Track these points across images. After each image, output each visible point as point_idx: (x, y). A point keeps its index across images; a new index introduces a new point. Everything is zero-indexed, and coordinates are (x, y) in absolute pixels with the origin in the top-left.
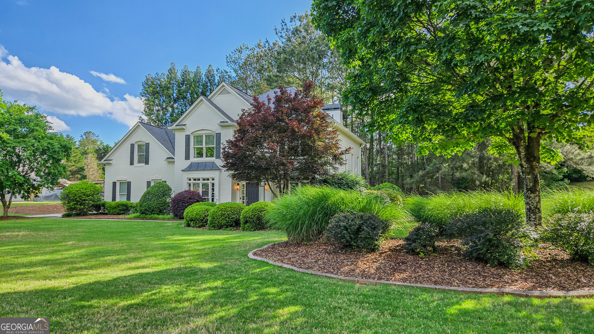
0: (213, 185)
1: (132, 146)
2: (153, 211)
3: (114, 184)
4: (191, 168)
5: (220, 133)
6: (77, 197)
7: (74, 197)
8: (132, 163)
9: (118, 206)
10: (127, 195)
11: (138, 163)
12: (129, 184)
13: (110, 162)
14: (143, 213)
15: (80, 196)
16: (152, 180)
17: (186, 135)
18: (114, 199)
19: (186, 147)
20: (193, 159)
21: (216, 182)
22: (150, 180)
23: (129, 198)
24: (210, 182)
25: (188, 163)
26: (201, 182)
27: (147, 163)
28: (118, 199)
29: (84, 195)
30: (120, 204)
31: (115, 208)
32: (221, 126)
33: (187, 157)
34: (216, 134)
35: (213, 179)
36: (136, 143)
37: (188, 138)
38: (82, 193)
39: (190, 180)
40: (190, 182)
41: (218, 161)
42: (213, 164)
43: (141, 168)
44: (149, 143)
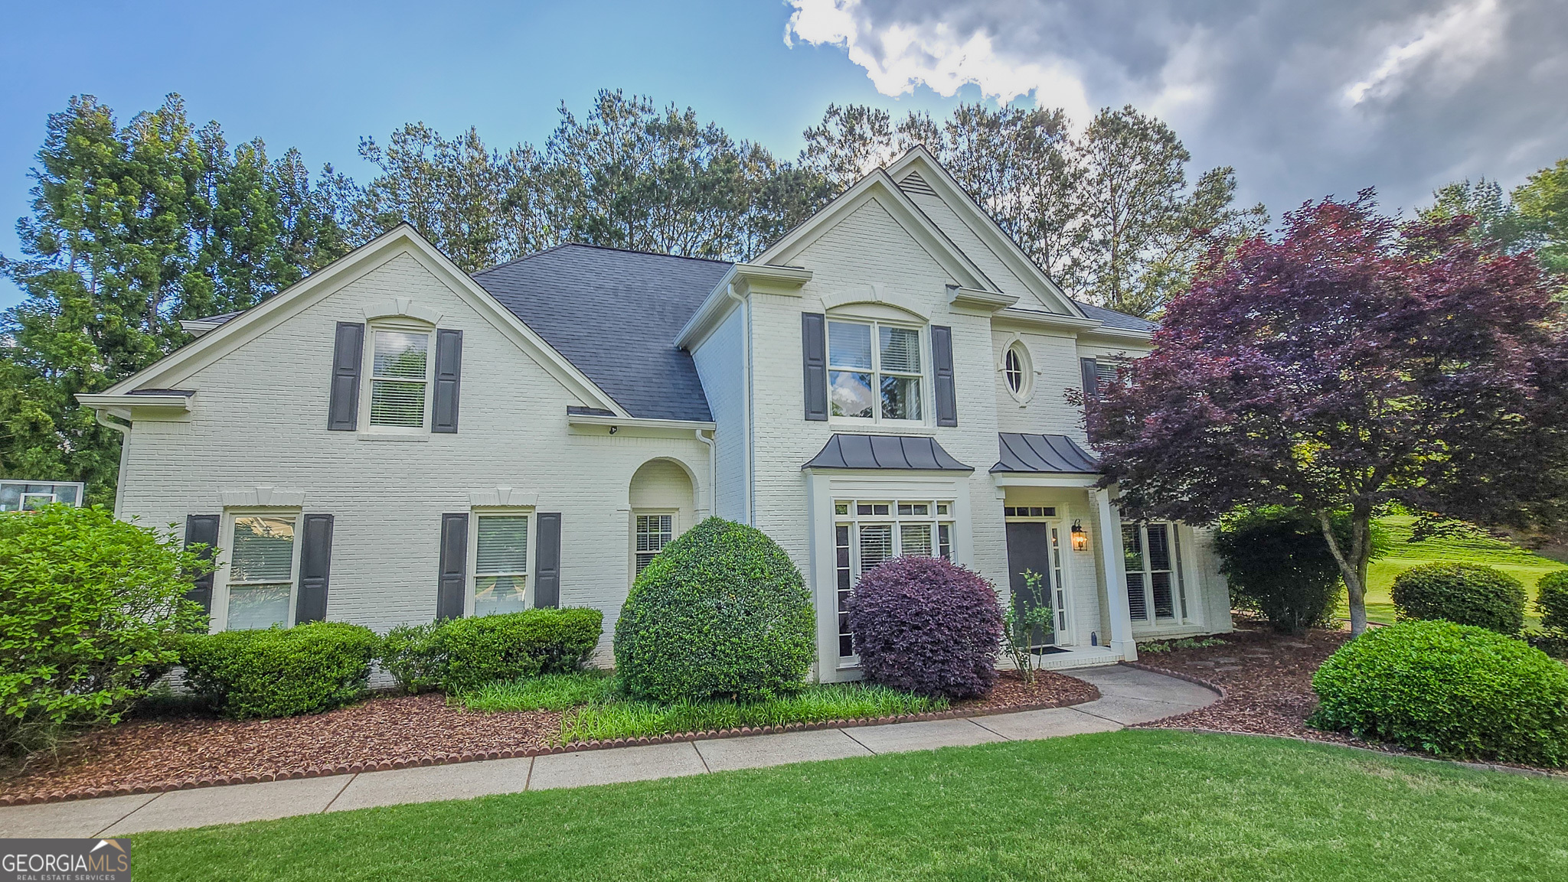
0: (944, 532)
1: (350, 333)
4: (837, 457)
5: (949, 330)
11: (384, 422)
12: (318, 527)
16: (475, 508)
17: (806, 316)
19: (808, 367)
22: (465, 510)
23: (312, 607)
24: (931, 519)
25: (816, 437)
26: (894, 519)
27: (446, 422)
32: (950, 302)
33: (816, 407)
34: (932, 327)
35: (941, 508)
36: (369, 320)
37: (813, 326)
39: (841, 509)
40: (842, 518)
41: (944, 437)
42: (932, 446)
43: (406, 446)
44: (459, 333)
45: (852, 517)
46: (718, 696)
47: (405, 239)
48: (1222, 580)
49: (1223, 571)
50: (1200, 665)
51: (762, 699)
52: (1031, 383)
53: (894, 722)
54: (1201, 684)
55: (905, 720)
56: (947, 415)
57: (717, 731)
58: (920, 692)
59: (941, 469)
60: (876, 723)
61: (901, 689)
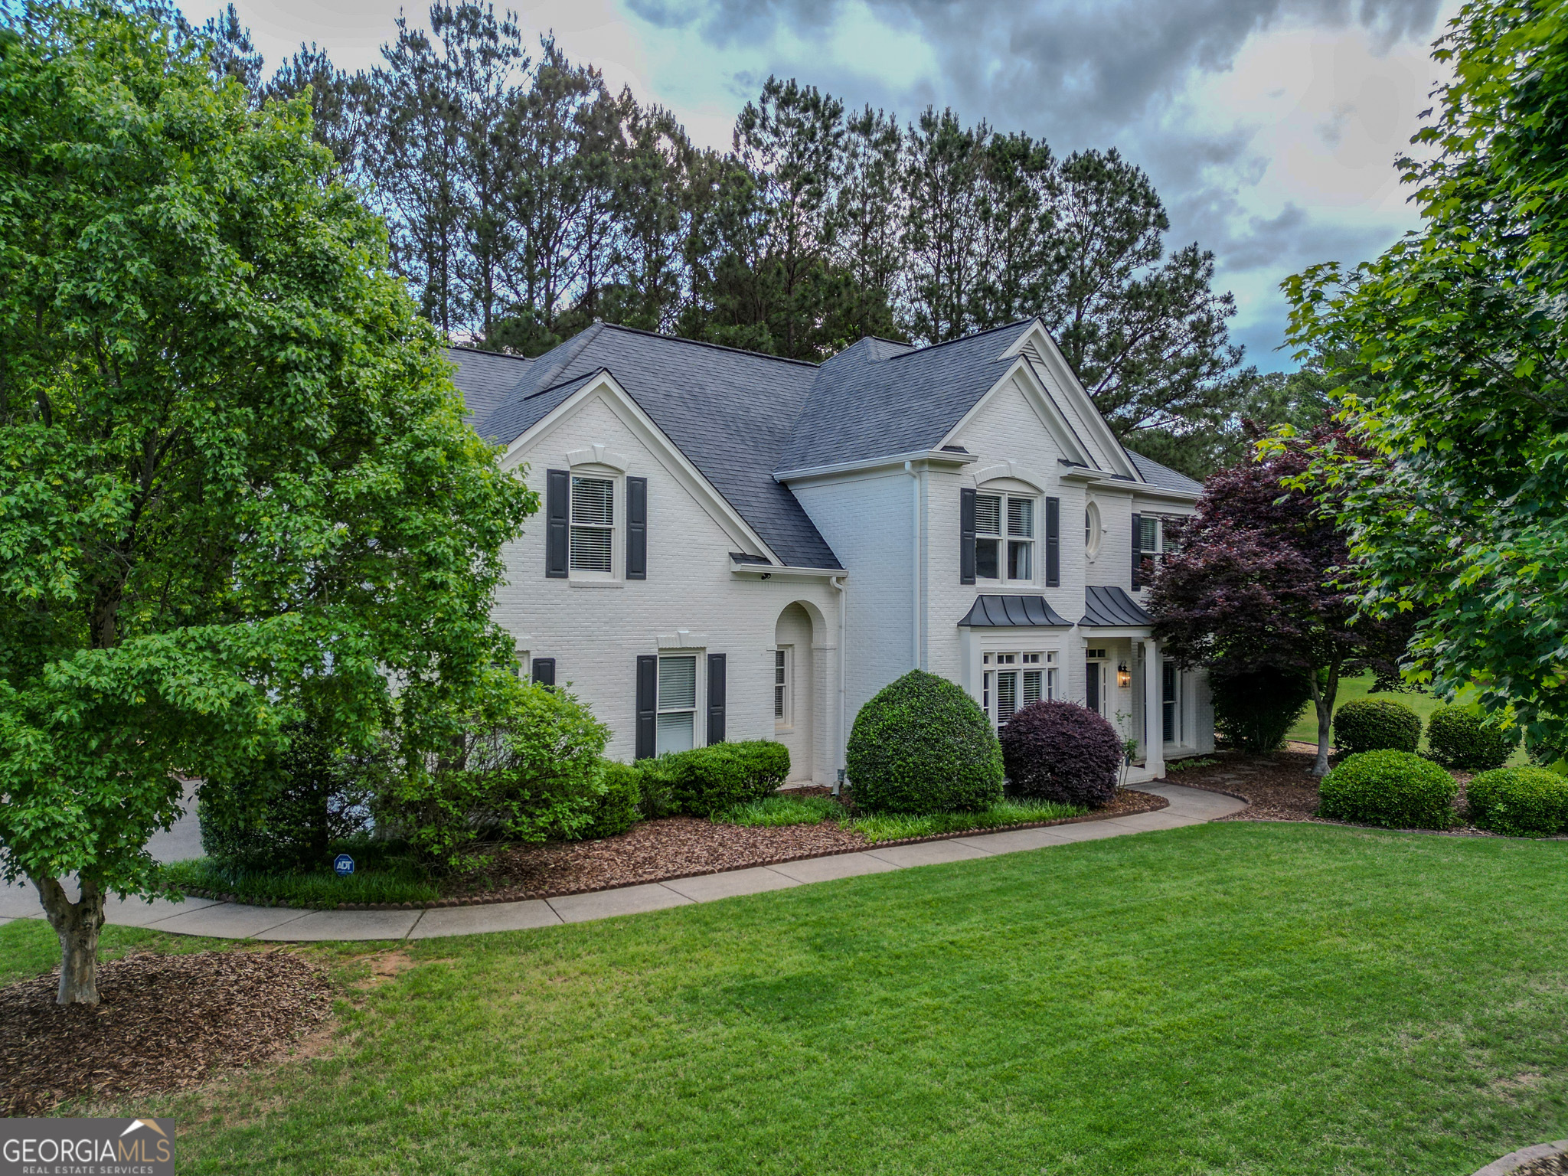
0: (1050, 676)
1: (558, 480)
5: (1057, 500)
8: (556, 569)
11: (573, 566)
12: (544, 669)
16: (662, 650)
17: (963, 490)
19: (963, 537)
22: (654, 652)
24: (1046, 668)
25: (968, 595)
27: (637, 568)
32: (1070, 477)
33: (970, 574)
34: (1048, 499)
35: (1050, 659)
36: (572, 467)
37: (969, 500)
39: (986, 660)
41: (1051, 596)
42: (1043, 606)
43: (607, 592)
44: (644, 481)
45: (993, 665)
46: (960, 808)
47: (603, 386)
48: (1210, 710)
49: (1213, 702)
50: (1212, 780)
51: (985, 809)
52: (1099, 538)
53: (1061, 824)
54: (1225, 794)
55: (1066, 823)
56: (1052, 578)
57: (962, 831)
58: (1072, 803)
59: (1053, 625)
60: (1050, 825)
61: (1061, 801)
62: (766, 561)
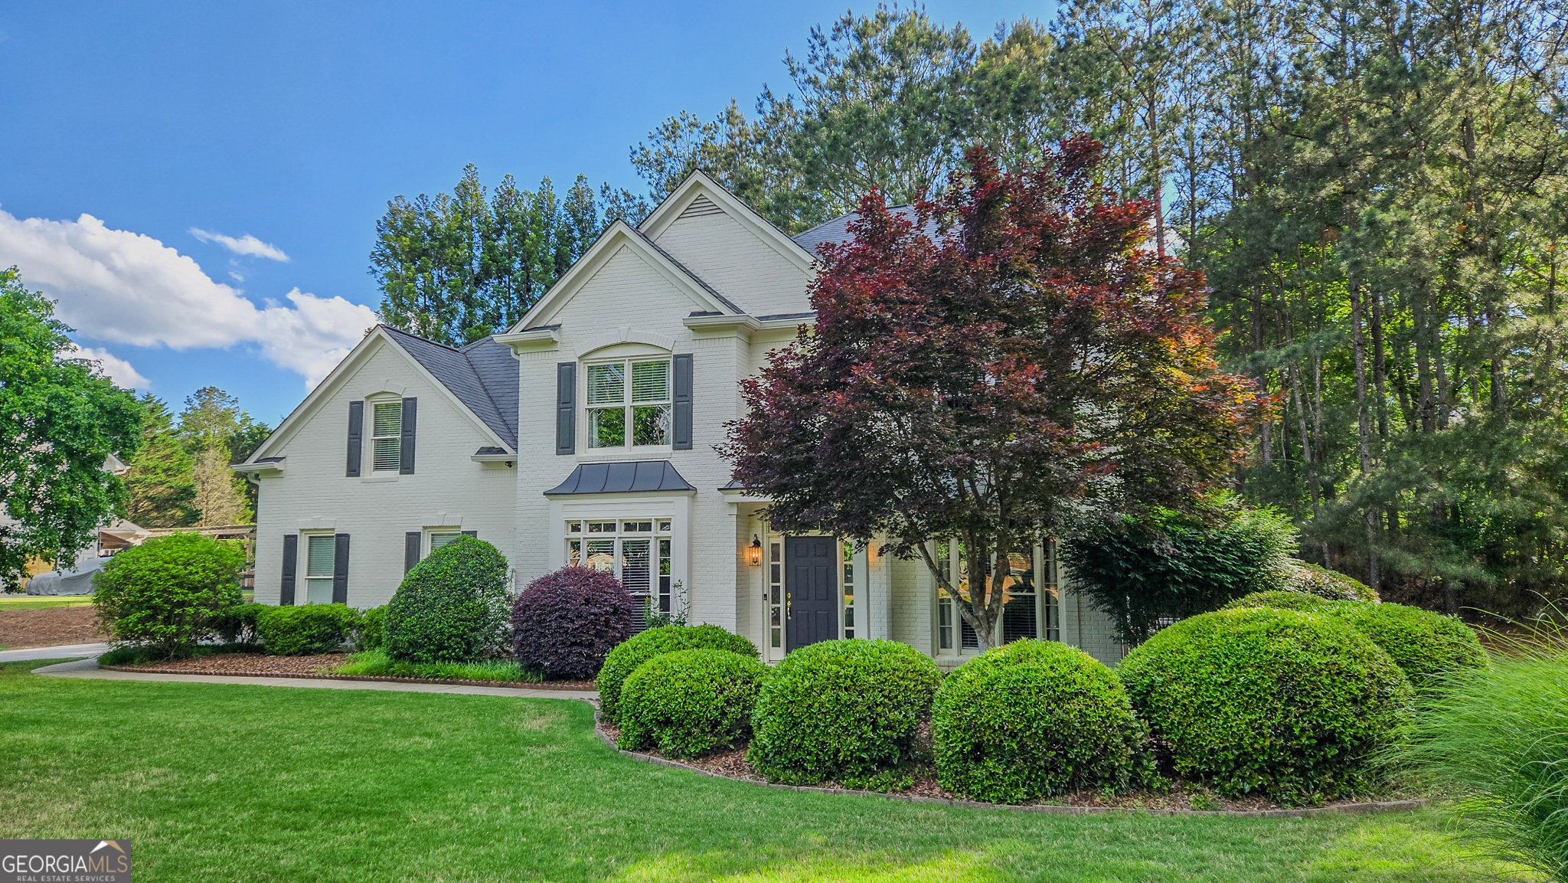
0: (665, 547)
1: (356, 409)
2: (441, 647)
3: (290, 542)
4: (580, 484)
5: (689, 357)
6: (154, 594)
7: (141, 591)
8: (353, 469)
9: (303, 622)
10: (335, 579)
11: (376, 468)
12: (342, 543)
13: (276, 465)
14: (400, 657)
15: (165, 590)
16: (425, 528)
17: (560, 365)
18: (288, 594)
19: (559, 409)
20: (588, 453)
21: (678, 538)
22: (419, 529)
23: (340, 595)
24: (653, 535)
25: (567, 466)
26: (619, 535)
27: (407, 468)
28: (301, 599)
29: (180, 585)
30: (311, 617)
31: (294, 629)
32: (693, 328)
33: (566, 444)
34: (676, 357)
35: (665, 525)
36: (368, 398)
37: (566, 373)
38: (174, 577)
39: (576, 528)
40: (575, 535)
41: (681, 461)
42: (665, 468)
43: (387, 485)
44: (415, 399)
45: (584, 534)
47: (380, 336)
56: (683, 441)
62: (501, 451)
